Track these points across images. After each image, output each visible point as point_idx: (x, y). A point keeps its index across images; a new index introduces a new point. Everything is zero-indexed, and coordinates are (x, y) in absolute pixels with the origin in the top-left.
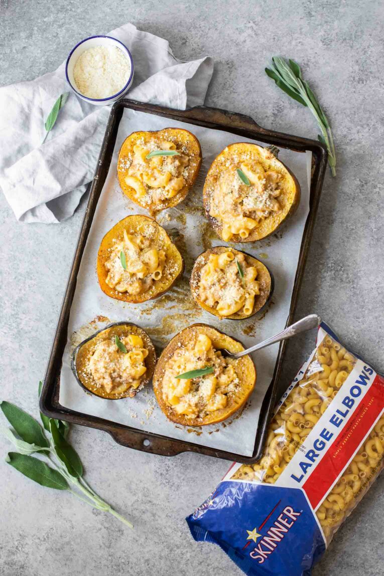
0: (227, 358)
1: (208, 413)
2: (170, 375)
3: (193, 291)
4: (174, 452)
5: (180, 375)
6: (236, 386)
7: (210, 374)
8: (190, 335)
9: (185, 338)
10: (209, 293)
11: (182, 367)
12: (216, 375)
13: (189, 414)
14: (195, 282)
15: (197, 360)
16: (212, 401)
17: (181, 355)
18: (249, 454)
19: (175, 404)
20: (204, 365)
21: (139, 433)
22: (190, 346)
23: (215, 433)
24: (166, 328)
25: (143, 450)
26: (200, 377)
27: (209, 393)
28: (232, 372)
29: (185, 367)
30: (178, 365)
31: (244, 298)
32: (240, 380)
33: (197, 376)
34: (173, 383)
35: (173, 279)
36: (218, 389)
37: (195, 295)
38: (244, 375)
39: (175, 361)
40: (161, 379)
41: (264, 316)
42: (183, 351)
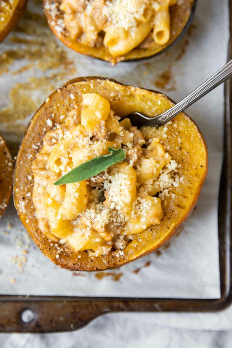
0: (144, 129)
1: (130, 237)
2: (44, 182)
3: (53, 23)
4: (81, 320)
5: (64, 177)
6: (174, 175)
7: (120, 163)
8: (66, 102)
9: (58, 108)
10: (84, 21)
11: (65, 161)
12: (131, 162)
13: (97, 247)
14: (53, 7)
15: (91, 142)
16: (135, 213)
17: (57, 140)
18: (215, 293)
19: (65, 235)
20: (105, 148)
21: (9, 301)
22: (70, 120)
23: (145, 270)
24: (21, 108)
25: (24, 330)
26: (103, 173)
27: (127, 197)
28: (160, 151)
29: (71, 159)
30: (56, 158)
31: (150, 14)
32: (178, 163)
33: (98, 172)
34: (52, 195)
35: (11, 8)
36: (142, 188)
37: (58, 30)
38: (185, 152)
39: (48, 154)
40: (29, 195)
41: (183, 51)
42: (60, 132)
